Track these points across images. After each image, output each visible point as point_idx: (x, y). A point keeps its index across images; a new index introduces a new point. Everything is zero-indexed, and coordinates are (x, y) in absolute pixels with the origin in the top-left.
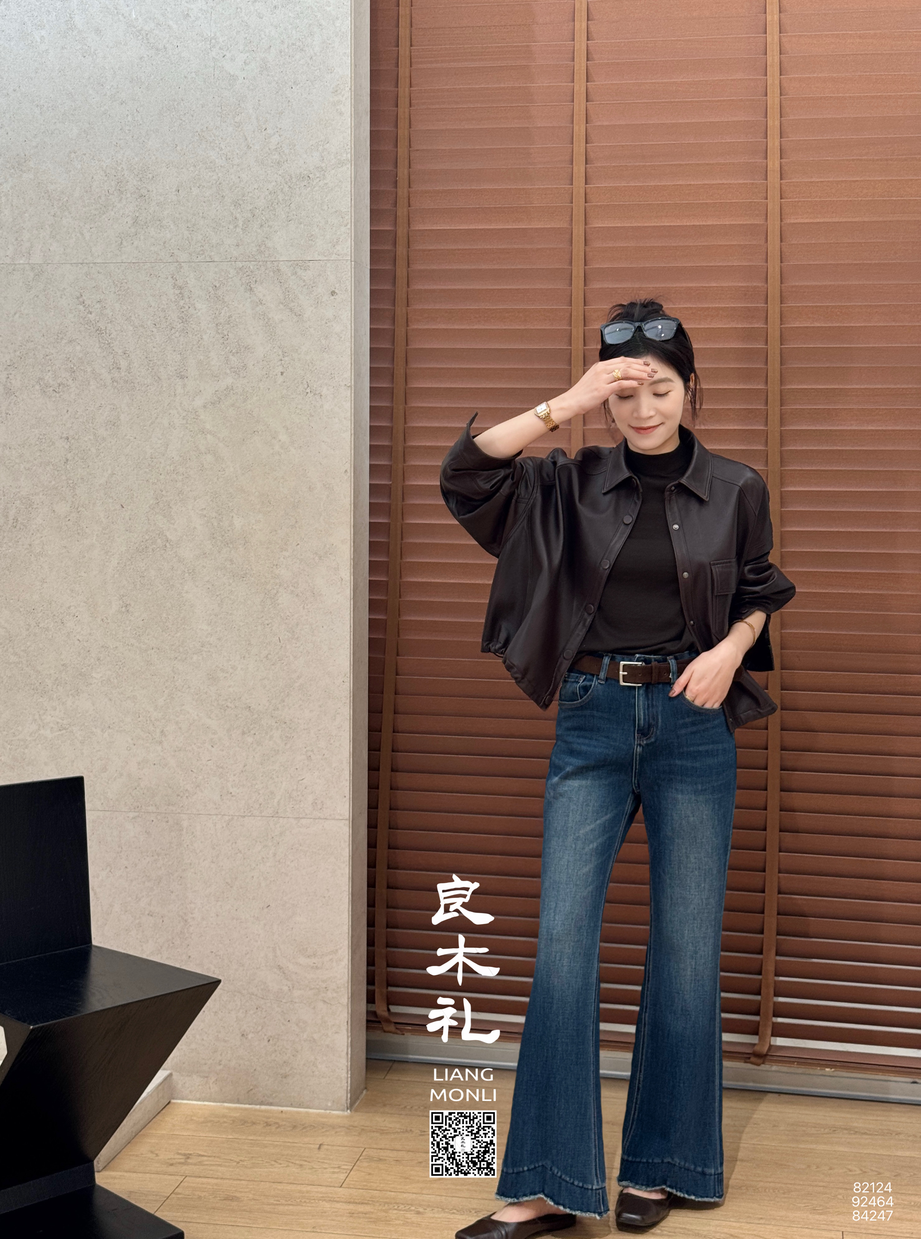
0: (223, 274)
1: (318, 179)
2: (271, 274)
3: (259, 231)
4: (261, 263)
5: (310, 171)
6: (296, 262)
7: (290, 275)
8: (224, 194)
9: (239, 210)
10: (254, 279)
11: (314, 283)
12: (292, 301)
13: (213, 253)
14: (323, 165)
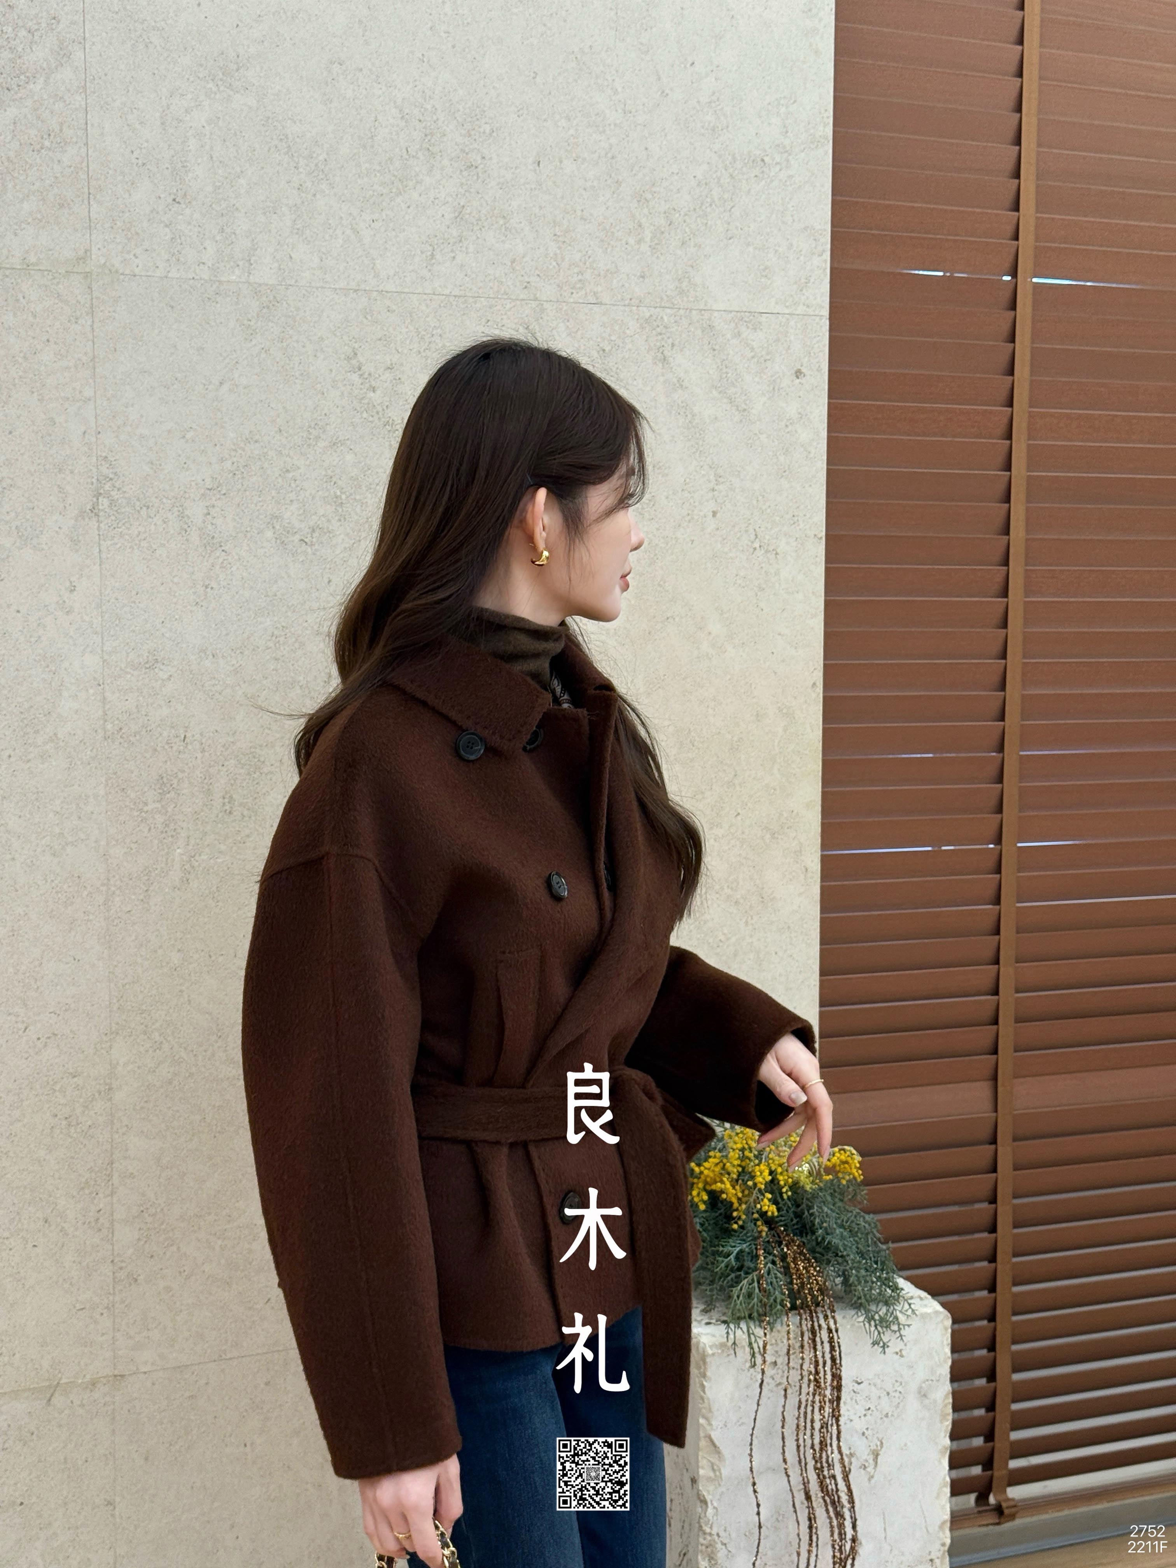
0: (617, 328)
1: (778, 167)
2: (699, 332)
3: (679, 252)
4: (682, 312)
5: (765, 151)
6: (739, 314)
7: (729, 336)
8: (620, 179)
9: (646, 211)
10: (670, 341)
11: (768, 354)
12: (733, 384)
13: (599, 289)
14: (787, 142)
